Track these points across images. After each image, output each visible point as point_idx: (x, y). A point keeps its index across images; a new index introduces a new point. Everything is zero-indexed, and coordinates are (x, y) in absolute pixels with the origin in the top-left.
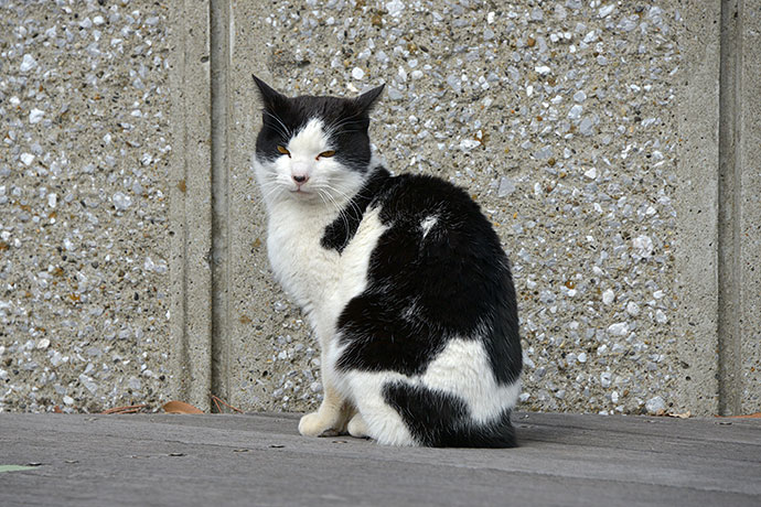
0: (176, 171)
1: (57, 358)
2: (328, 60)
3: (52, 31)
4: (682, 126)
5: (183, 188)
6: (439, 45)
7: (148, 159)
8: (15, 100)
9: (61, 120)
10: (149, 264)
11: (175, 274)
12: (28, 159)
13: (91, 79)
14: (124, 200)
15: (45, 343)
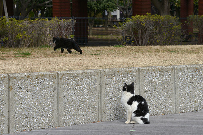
0: (97, 97)
1: (88, 117)
2: (109, 84)
3: (87, 83)
4: (136, 89)
5: (98, 98)
6: (118, 82)
7: (95, 95)
8: (84, 90)
9: (88, 92)
10: (95, 107)
11: (98, 107)
12: (85, 96)
13: (90, 87)
14: (93, 100)
15: (87, 116)
